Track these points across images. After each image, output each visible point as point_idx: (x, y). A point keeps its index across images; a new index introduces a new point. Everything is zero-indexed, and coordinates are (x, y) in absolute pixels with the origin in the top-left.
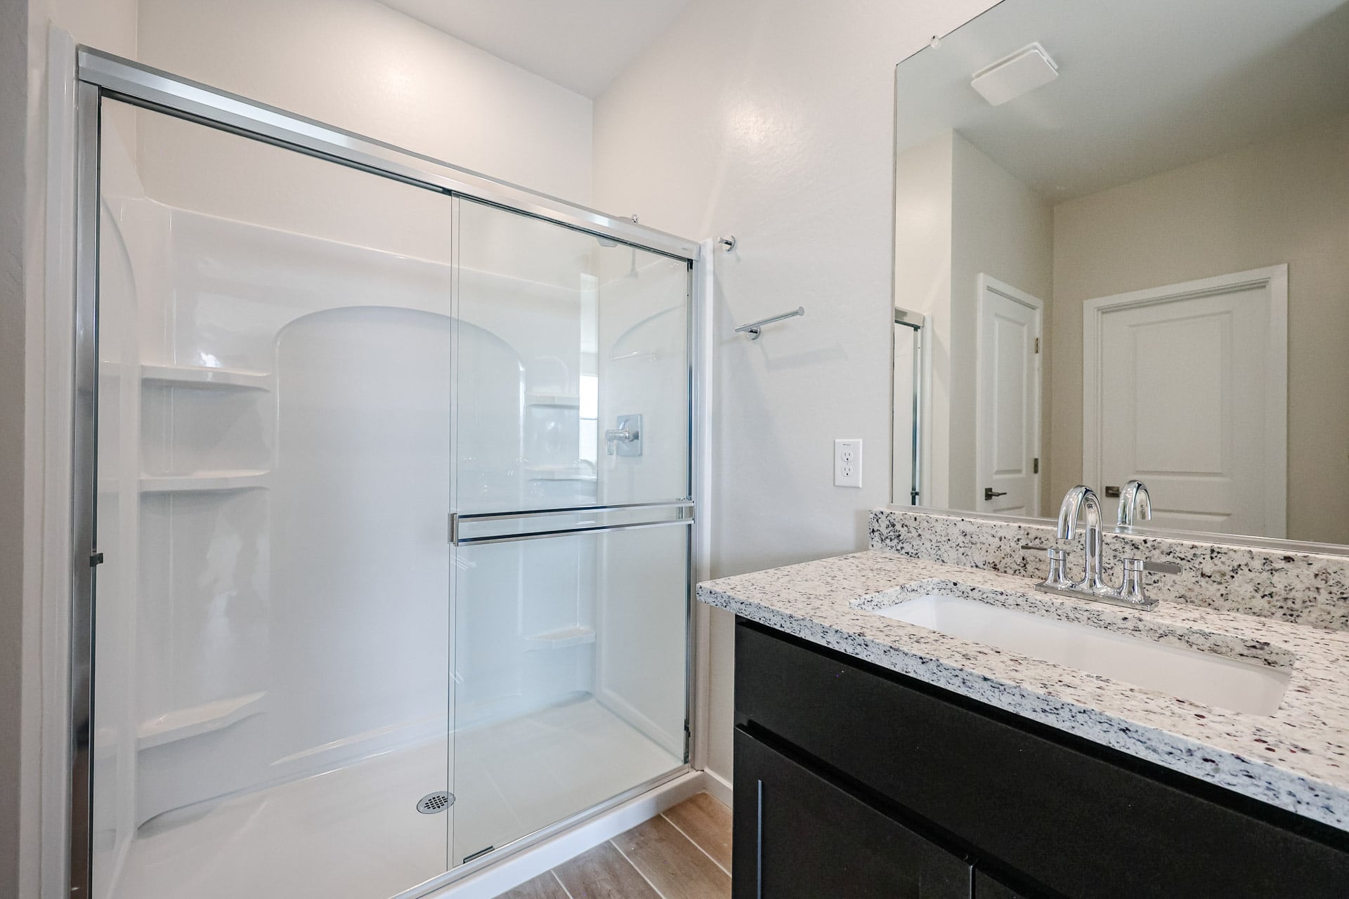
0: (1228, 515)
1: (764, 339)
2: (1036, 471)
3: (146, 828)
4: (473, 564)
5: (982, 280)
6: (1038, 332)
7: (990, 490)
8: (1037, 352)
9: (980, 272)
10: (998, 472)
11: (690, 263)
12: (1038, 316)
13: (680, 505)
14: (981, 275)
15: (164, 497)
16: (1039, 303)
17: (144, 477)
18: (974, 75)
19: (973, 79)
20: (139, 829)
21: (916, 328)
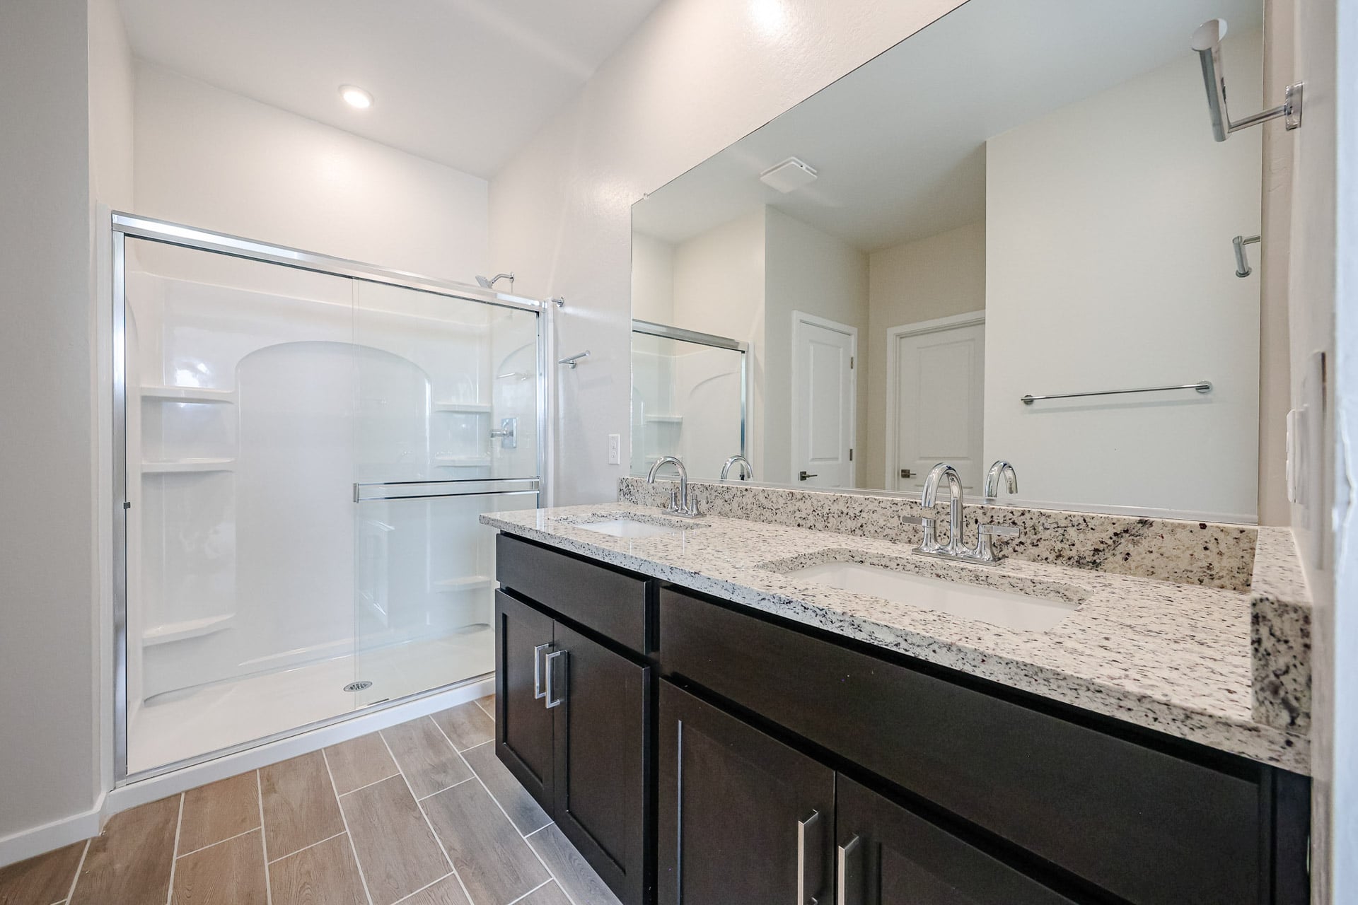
0: (971, 488)
1: (579, 368)
2: (851, 459)
3: (148, 702)
4: (392, 528)
5: (796, 316)
6: (853, 352)
7: (805, 473)
8: (852, 368)
9: (794, 309)
10: (813, 460)
11: (538, 313)
12: (853, 340)
13: (532, 480)
14: (795, 312)
15: (158, 476)
16: (854, 330)
17: (144, 463)
18: (762, 173)
19: (761, 176)
20: (145, 701)
21: (743, 352)
